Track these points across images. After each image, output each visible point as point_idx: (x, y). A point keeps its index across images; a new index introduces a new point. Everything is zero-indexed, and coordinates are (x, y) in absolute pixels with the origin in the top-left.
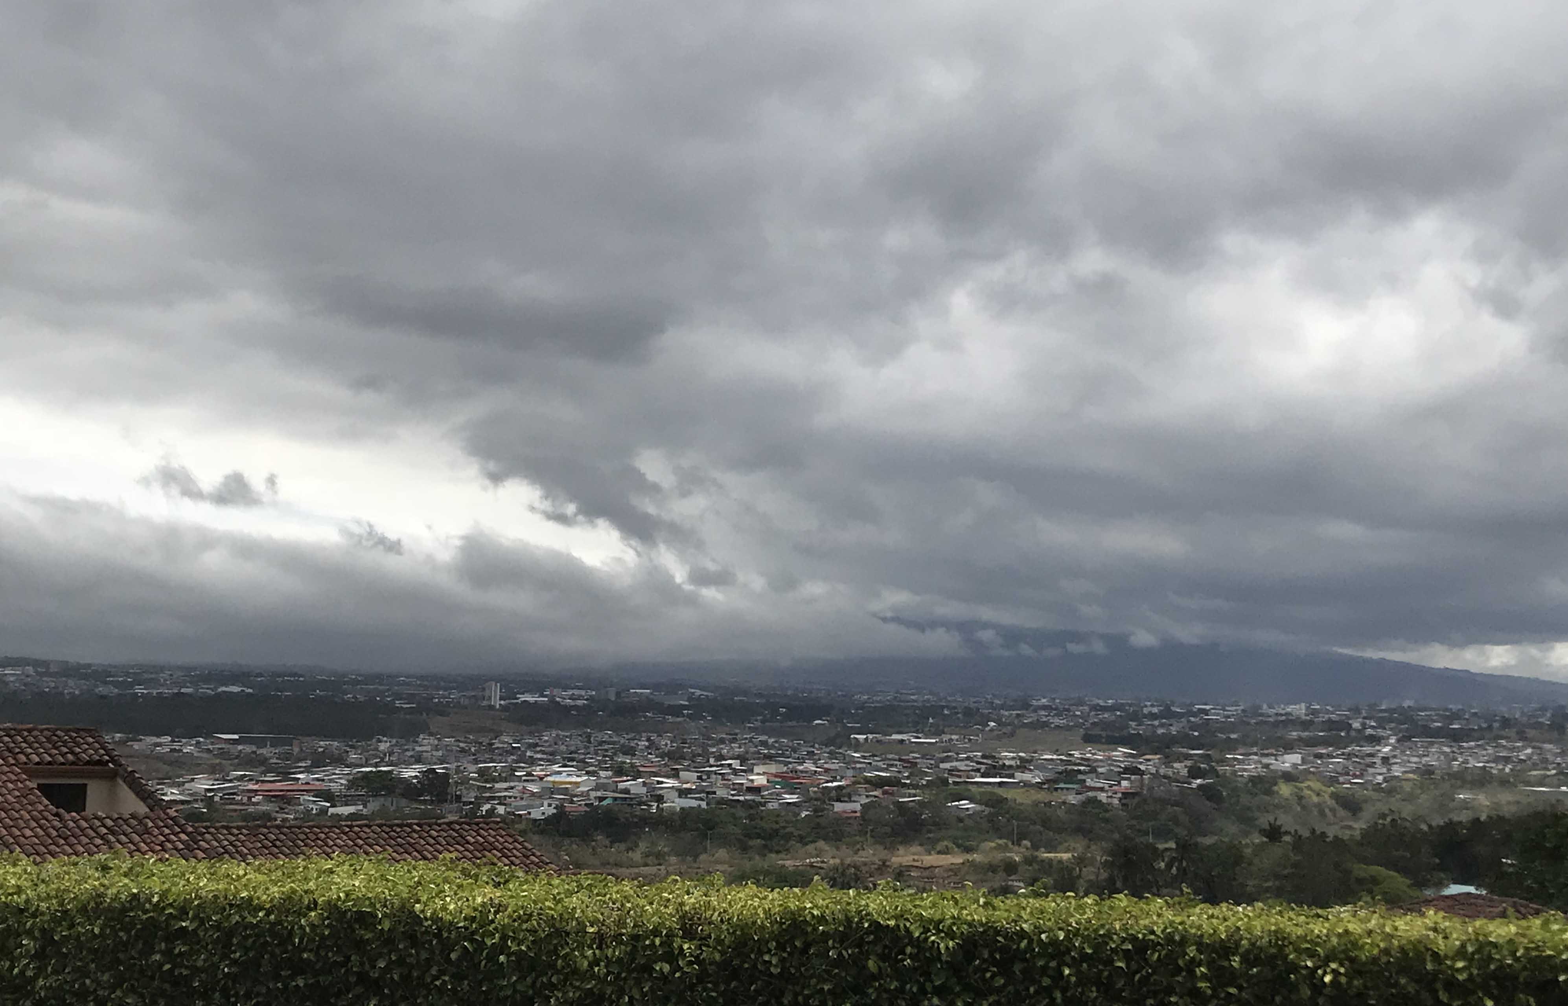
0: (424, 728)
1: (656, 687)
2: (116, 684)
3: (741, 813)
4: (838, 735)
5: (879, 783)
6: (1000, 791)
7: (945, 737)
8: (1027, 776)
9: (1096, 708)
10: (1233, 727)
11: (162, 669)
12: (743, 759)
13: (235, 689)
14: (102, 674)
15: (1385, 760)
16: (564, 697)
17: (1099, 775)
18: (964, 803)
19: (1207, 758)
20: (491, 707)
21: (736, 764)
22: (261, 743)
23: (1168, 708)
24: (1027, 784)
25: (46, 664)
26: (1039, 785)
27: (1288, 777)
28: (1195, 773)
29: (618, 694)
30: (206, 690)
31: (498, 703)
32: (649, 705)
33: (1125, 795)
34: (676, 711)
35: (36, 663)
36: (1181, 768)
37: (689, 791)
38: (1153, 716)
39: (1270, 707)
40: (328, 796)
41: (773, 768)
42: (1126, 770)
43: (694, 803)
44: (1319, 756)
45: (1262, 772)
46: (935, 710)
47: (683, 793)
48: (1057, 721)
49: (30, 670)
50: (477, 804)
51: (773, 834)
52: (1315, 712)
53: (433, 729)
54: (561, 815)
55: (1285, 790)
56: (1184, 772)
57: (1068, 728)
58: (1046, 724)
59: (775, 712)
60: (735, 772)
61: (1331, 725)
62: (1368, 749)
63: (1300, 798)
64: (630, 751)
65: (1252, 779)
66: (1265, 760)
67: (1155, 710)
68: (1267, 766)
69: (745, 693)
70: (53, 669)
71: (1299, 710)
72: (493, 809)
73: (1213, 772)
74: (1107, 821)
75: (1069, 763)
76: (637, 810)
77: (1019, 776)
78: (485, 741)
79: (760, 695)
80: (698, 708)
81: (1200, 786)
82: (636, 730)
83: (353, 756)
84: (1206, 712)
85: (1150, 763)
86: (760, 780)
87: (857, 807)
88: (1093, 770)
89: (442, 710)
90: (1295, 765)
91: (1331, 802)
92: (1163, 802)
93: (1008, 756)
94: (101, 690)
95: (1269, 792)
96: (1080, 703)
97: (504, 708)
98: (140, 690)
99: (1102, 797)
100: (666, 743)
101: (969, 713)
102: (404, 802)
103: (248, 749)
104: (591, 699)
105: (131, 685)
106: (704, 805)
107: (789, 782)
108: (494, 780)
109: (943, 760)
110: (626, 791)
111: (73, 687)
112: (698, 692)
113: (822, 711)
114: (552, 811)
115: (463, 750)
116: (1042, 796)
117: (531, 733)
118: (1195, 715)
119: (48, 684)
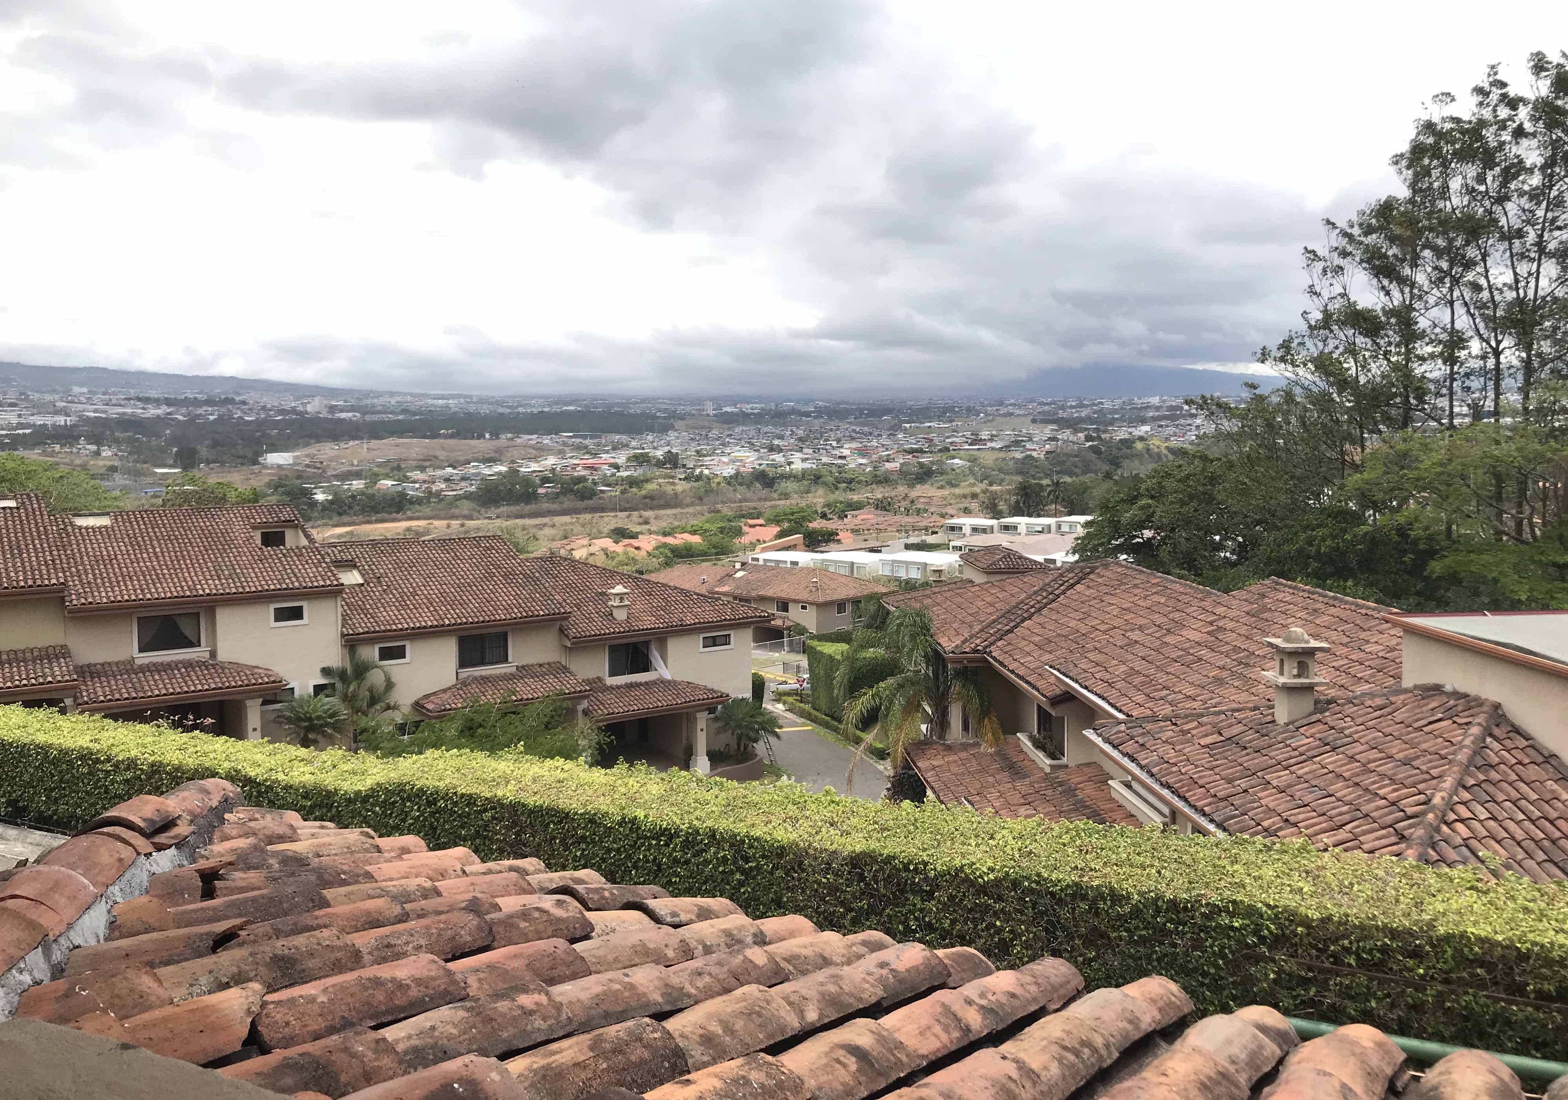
0: (672, 427)
1: (798, 402)
2: (508, 407)
3: (834, 470)
4: (896, 425)
5: (912, 451)
6: (976, 453)
7: (954, 424)
8: (993, 445)
9: (1041, 404)
10: (1115, 411)
11: (533, 397)
12: (838, 441)
13: (572, 408)
14: (500, 403)
15: (1198, 427)
16: (747, 408)
17: (1033, 442)
18: (956, 461)
19: (1097, 430)
20: (708, 415)
21: (834, 444)
22: (584, 437)
23: (1081, 403)
24: (993, 449)
25: (471, 397)
26: (1001, 449)
27: (1141, 439)
28: (1088, 438)
29: (777, 406)
30: (556, 409)
31: (712, 413)
32: (793, 411)
33: (1048, 452)
34: (807, 414)
35: (466, 397)
36: (1081, 435)
37: (807, 459)
38: (1072, 407)
39: (1139, 398)
40: (617, 467)
41: (854, 445)
42: (1050, 439)
43: (809, 466)
44: (1161, 426)
45: (1127, 436)
46: (951, 409)
47: (804, 460)
48: (1018, 412)
49: (462, 400)
50: (694, 469)
51: (851, 481)
52: (1164, 401)
53: (677, 427)
54: (738, 474)
55: (1139, 446)
56: (1083, 438)
57: (1025, 415)
58: (1012, 414)
59: (862, 413)
60: (833, 448)
61: (1171, 408)
62: (1189, 421)
63: (1148, 450)
64: (781, 437)
65: (1121, 440)
66: (1130, 430)
67: (1074, 404)
68: (1131, 433)
69: (846, 403)
70: (475, 400)
71: (1155, 400)
72: (701, 472)
73: (1099, 438)
74: (1036, 467)
75: (1019, 435)
76: (779, 470)
77: (989, 445)
78: (704, 433)
79: (853, 404)
80: (820, 413)
81: (1090, 447)
82: (785, 425)
83: (634, 444)
84: (1102, 403)
85: (1066, 435)
86: (846, 452)
87: (898, 465)
88: (1030, 440)
89: (682, 418)
90: (1147, 432)
91: (1165, 452)
92: (1068, 455)
93: (984, 435)
94: (501, 410)
95: (1130, 447)
96: (1032, 401)
97: (715, 415)
98: (521, 410)
99: (1035, 454)
100: (800, 433)
101: (969, 410)
102: (655, 469)
103: (578, 440)
104: (762, 409)
105: (517, 407)
106: (814, 466)
107: (862, 452)
108: (705, 456)
109: (948, 437)
110: (773, 460)
111: (485, 409)
112: (821, 403)
113: (887, 411)
114: (733, 472)
115: (692, 439)
116: (1002, 455)
117: (729, 429)
118: (1096, 405)
119: (472, 408)
